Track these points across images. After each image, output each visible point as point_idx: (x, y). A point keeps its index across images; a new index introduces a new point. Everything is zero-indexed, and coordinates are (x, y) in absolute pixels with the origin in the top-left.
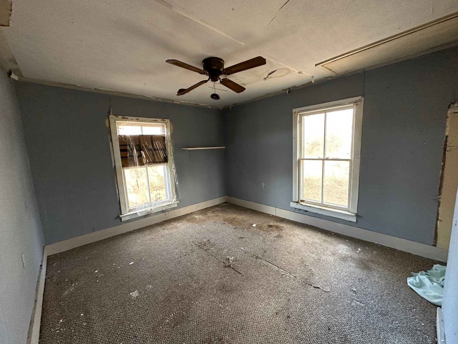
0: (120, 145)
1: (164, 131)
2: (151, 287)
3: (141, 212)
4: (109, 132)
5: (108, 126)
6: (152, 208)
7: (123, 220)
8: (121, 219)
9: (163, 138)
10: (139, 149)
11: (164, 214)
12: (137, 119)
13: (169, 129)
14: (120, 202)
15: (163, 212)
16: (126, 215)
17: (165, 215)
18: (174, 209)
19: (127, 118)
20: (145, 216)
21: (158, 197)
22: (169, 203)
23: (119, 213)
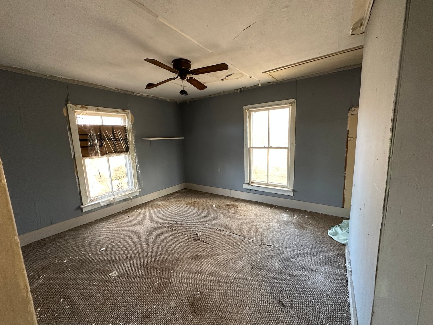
0: (79, 135)
1: (125, 121)
2: (129, 266)
3: (104, 202)
4: (67, 121)
5: (65, 114)
6: (115, 197)
7: (84, 210)
8: (82, 210)
9: (124, 128)
10: (101, 138)
11: (126, 202)
12: (98, 109)
13: (130, 120)
14: (80, 192)
15: (125, 200)
16: (87, 205)
17: (128, 203)
18: (136, 197)
19: (87, 108)
20: (107, 206)
21: (120, 186)
22: (131, 192)
23: (80, 204)
